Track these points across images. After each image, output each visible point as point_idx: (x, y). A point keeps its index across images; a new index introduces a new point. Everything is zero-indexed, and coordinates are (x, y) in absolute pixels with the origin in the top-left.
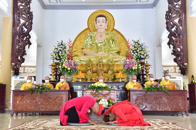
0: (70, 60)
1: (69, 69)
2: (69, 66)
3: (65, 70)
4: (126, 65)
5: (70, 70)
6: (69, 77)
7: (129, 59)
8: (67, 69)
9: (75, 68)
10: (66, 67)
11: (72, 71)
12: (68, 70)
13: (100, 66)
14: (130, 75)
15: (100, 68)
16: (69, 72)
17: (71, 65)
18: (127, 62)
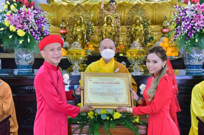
0: (23, 8)
1: (21, 33)
2: (20, 26)
3: (11, 37)
4: (183, 20)
5: (25, 37)
6: (24, 56)
7: (193, 2)
8: (15, 34)
9: (40, 29)
10: (12, 28)
11: (29, 40)
12: (19, 37)
13: (108, 24)
14: (194, 50)
15: (109, 30)
16: (21, 42)
17: (28, 22)
18: (187, 12)
